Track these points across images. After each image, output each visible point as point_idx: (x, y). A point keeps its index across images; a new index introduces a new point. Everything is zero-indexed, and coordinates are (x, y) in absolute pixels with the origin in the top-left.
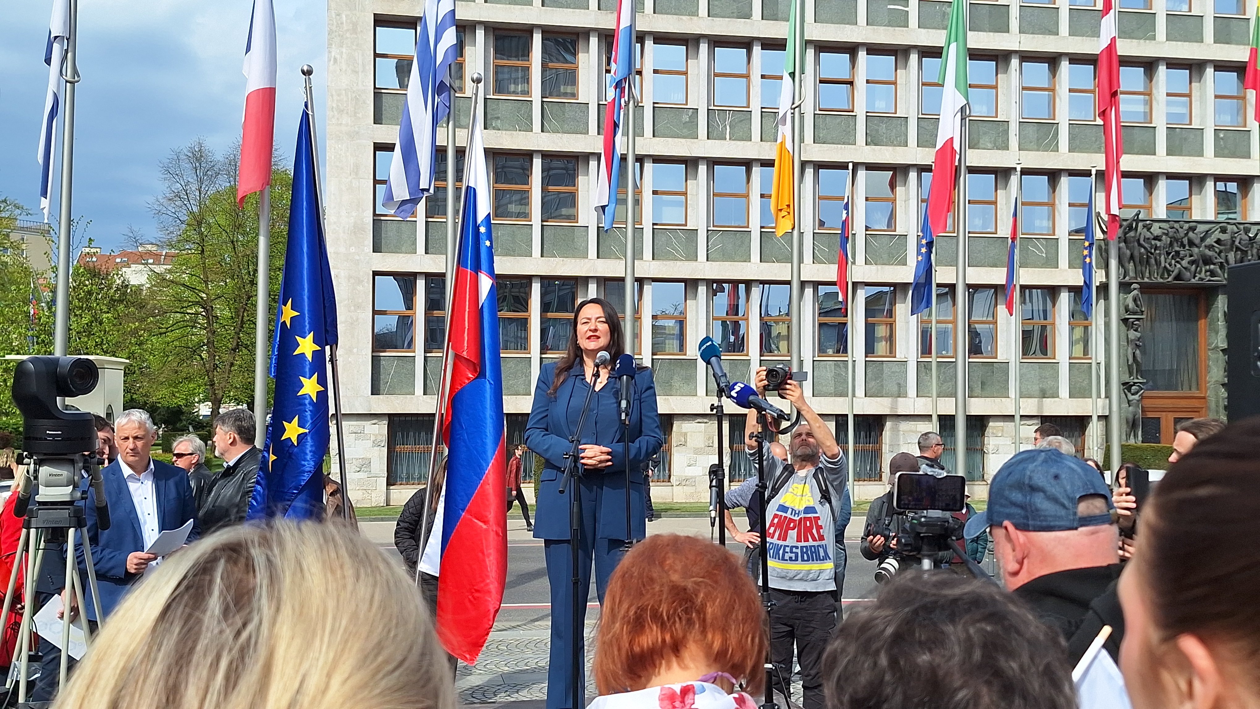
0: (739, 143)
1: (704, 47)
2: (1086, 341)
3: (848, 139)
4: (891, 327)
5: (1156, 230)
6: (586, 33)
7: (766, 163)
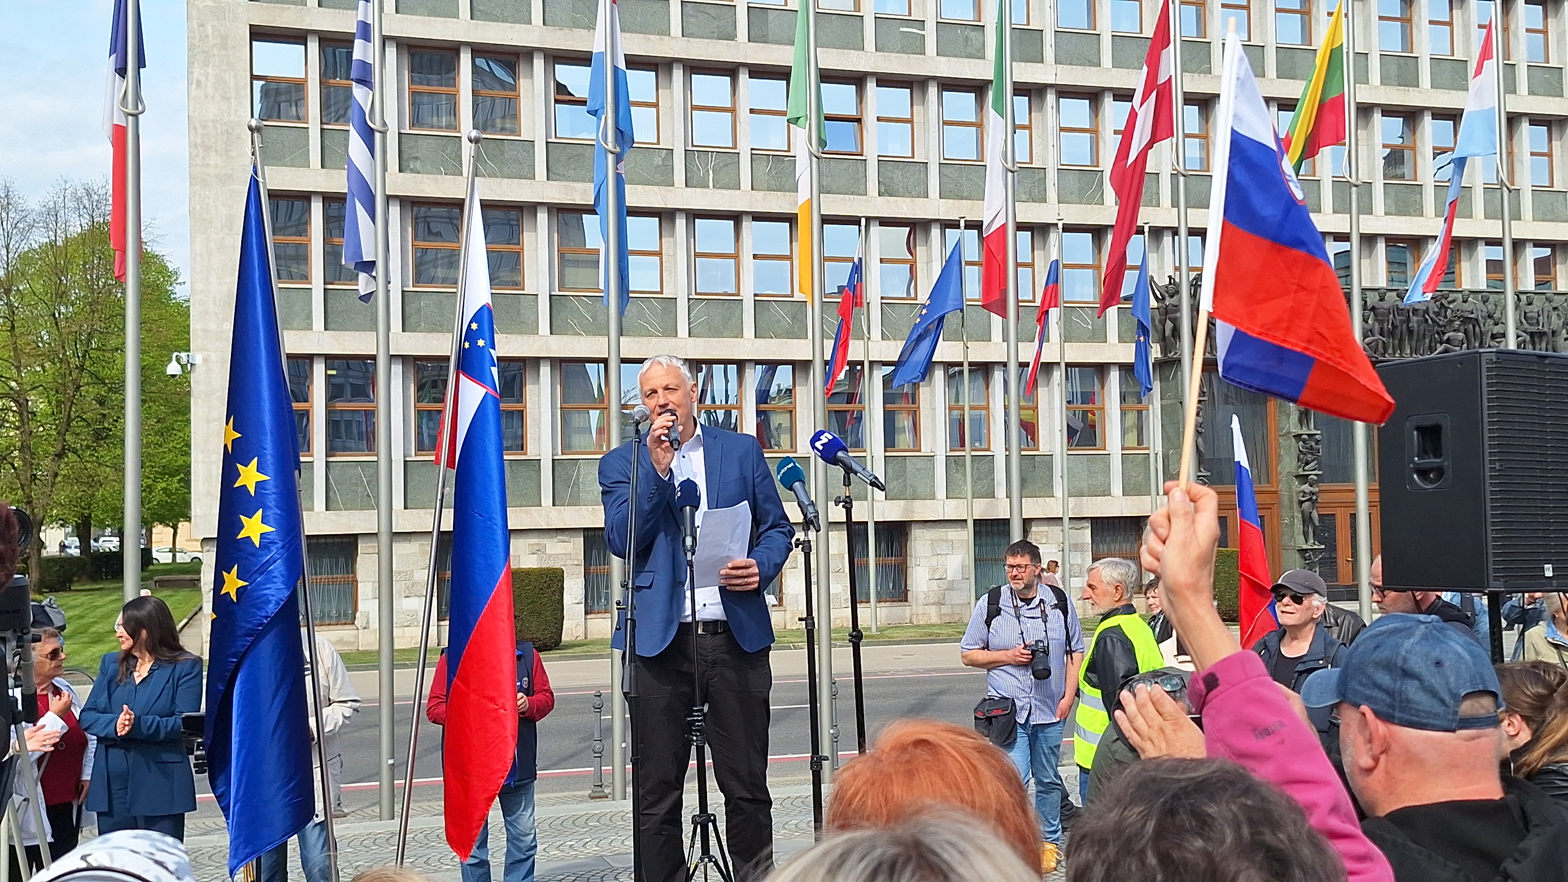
0: (725, 191)
1: (678, 74)
2: (1141, 428)
3: (858, 188)
4: (915, 414)
6: (528, 53)
7: (758, 217)
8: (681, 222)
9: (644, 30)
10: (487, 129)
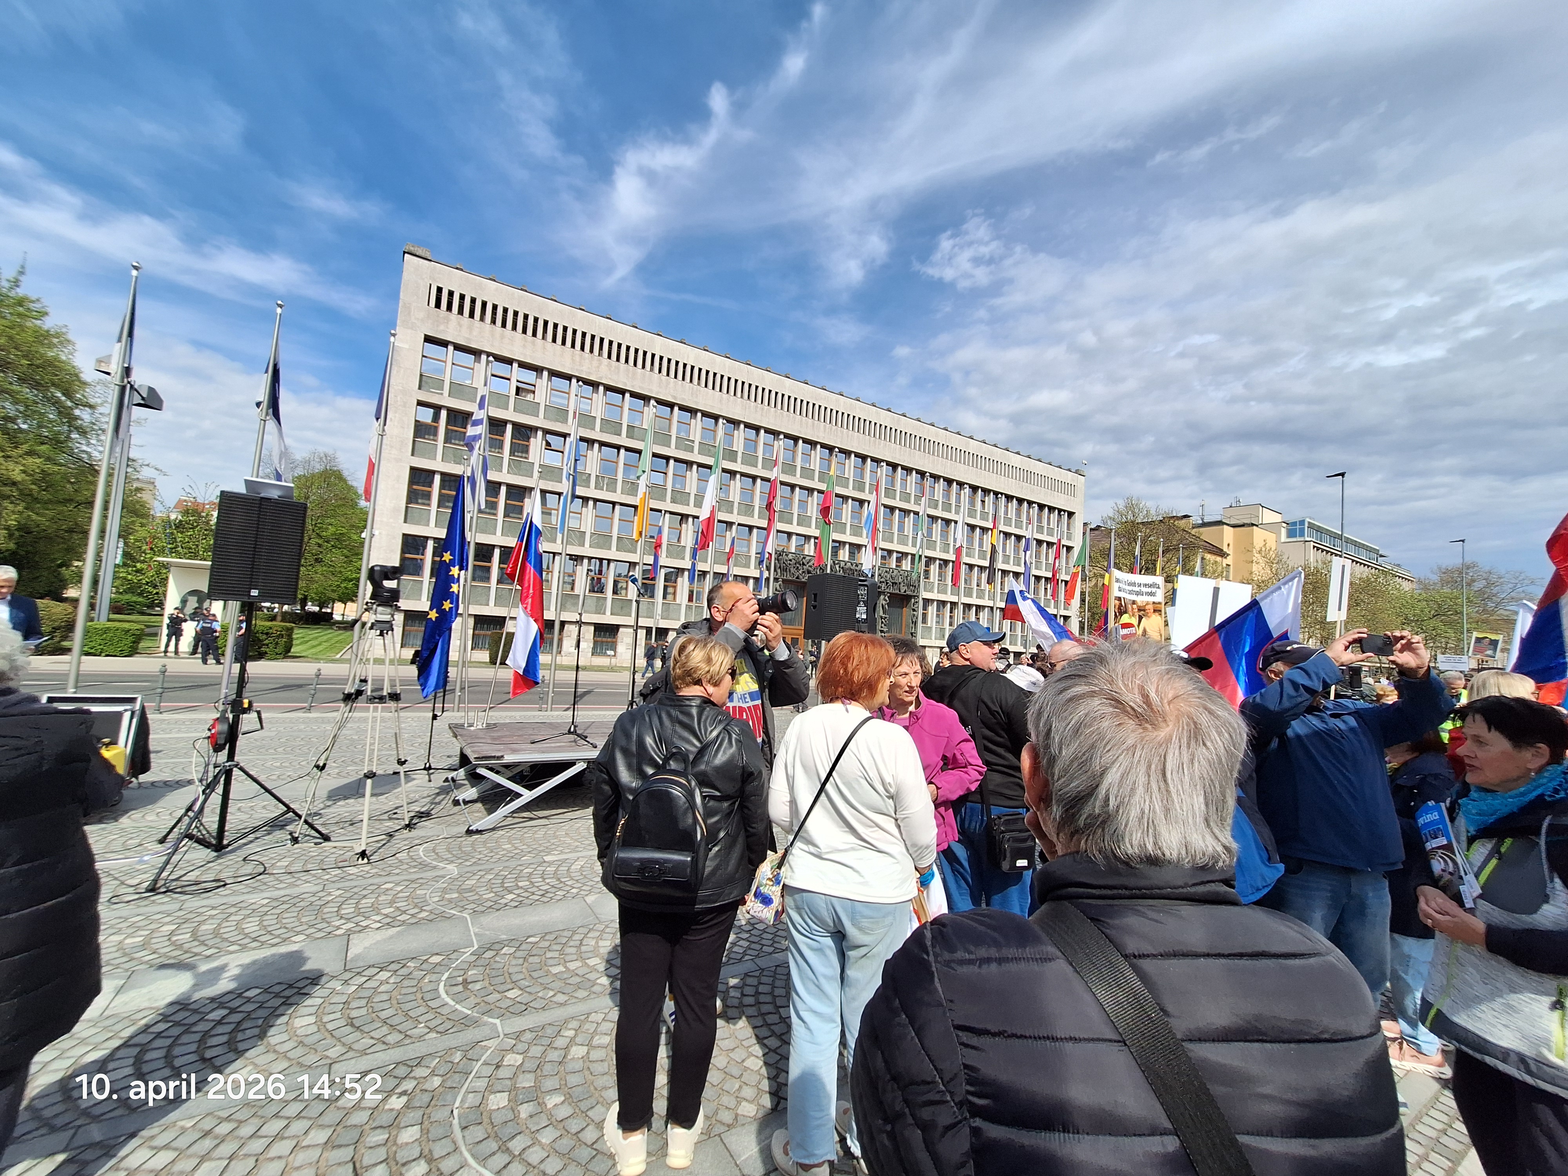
1: (596, 446)
3: (662, 499)
4: (675, 587)
5: (790, 557)
6: (536, 429)
7: (622, 505)
9: (585, 427)
10: (514, 456)
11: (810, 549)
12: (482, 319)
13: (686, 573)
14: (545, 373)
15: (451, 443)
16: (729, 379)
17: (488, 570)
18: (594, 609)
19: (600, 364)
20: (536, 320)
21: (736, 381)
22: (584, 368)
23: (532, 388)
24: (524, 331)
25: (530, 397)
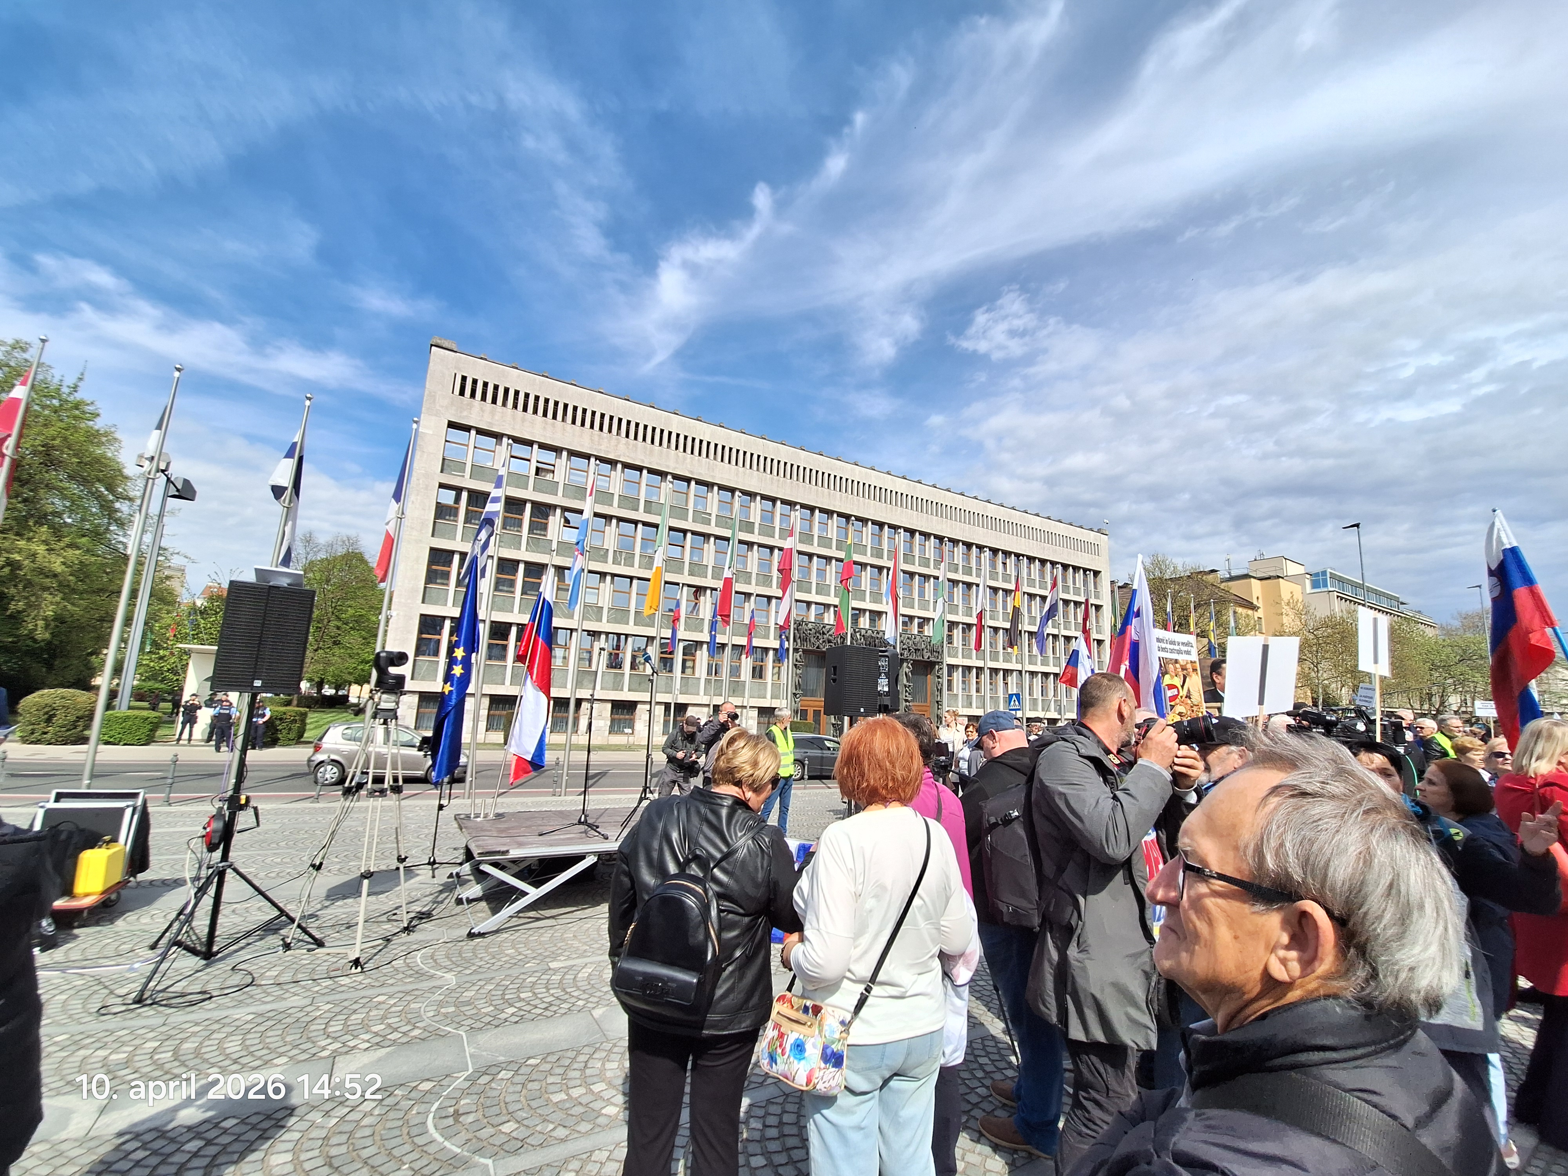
0: (628, 568)
1: (614, 521)
2: (779, 673)
3: (680, 571)
4: (694, 661)
5: (810, 626)
6: (555, 507)
7: (639, 579)
8: (608, 578)
9: (602, 503)
10: (533, 534)
11: (829, 618)
12: (504, 404)
13: (705, 646)
14: (565, 454)
15: (471, 523)
16: (745, 453)
17: (505, 647)
18: (611, 685)
19: (618, 443)
20: (556, 403)
21: (752, 455)
22: (603, 447)
23: (552, 468)
24: (545, 414)
25: (549, 477)
